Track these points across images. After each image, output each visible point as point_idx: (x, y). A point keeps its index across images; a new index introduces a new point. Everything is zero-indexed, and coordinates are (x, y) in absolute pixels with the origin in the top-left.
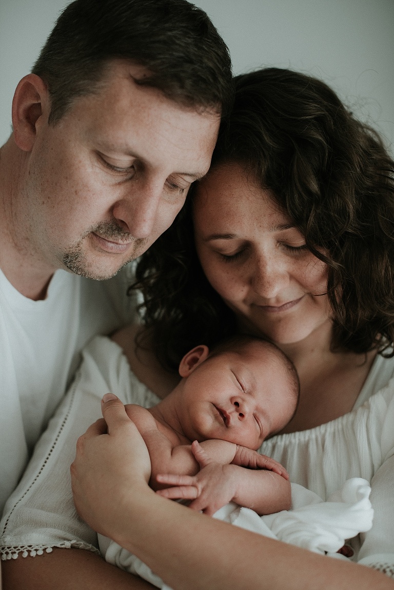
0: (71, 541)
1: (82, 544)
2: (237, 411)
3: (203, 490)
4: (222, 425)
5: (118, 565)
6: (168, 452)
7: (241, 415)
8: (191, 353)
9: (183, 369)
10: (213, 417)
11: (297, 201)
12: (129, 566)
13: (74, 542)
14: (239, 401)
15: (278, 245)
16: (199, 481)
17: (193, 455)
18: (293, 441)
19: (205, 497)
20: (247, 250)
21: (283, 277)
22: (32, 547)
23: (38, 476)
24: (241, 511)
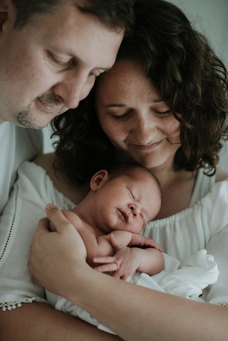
0: (31, 298)
1: (38, 299)
2: (132, 212)
3: (121, 265)
4: (123, 222)
5: (64, 311)
6: (95, 241)
7: (135, 215)
8: (97, 175)
9: (93, 185)
10: (118, 217)
11: (167, 87)
12: (71, 312)
13: (34, 299)
14: (134, 206)
15: (150, 111)
16: (117, 259)
17: (110, 242)
18: (156, 225)
19: (122, 269)
20: (132, 113)
21: (153, 130)
22: (8, 303)
23: (2, 256)
24: (141, 275)
